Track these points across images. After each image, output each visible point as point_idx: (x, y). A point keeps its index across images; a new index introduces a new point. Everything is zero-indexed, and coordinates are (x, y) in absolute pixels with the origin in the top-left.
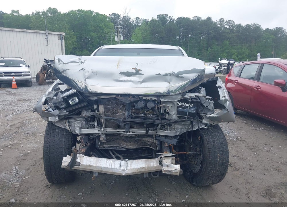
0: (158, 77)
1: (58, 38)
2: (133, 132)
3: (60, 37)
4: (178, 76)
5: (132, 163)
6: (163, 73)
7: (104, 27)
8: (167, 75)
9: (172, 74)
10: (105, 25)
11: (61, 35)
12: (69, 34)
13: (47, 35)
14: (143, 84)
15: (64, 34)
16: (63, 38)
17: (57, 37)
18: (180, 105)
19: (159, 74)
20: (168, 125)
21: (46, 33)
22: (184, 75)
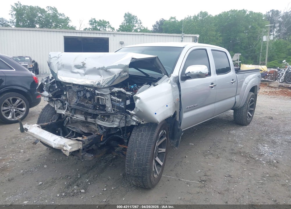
0: (95, 71)
1: (193, 40)
2: (76, 117)
3: (194, 39)
4: (106, 70)
5: (52, 136)
6: (97, 67)
7: (257, 26)
8: (99, 69)
9: (103, 69)
10: (259, 24)
11: (195, 37)
12: (216, 36)
13: (182, 38)
14: (86, 76)
15: (198, 36)
16: (197, 40)
17: (191, 39)
18: (113, 99)
19: (95, 68)
20: (107, 116)
21: (181, 36)
22: (111, 70)
